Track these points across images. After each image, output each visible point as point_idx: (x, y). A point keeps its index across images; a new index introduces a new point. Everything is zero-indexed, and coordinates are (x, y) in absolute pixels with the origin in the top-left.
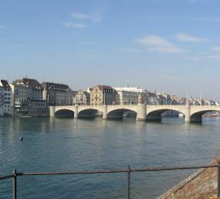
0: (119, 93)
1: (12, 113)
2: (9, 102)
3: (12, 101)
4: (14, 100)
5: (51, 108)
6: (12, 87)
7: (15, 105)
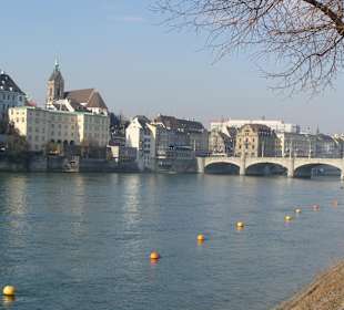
0: (279, 136)
1: (152, 167)
2: (148, 152)
3: (152, 149)
4: (157, 149)
5: (199, 160)
6: (153, 129)
7: (157, 155)
